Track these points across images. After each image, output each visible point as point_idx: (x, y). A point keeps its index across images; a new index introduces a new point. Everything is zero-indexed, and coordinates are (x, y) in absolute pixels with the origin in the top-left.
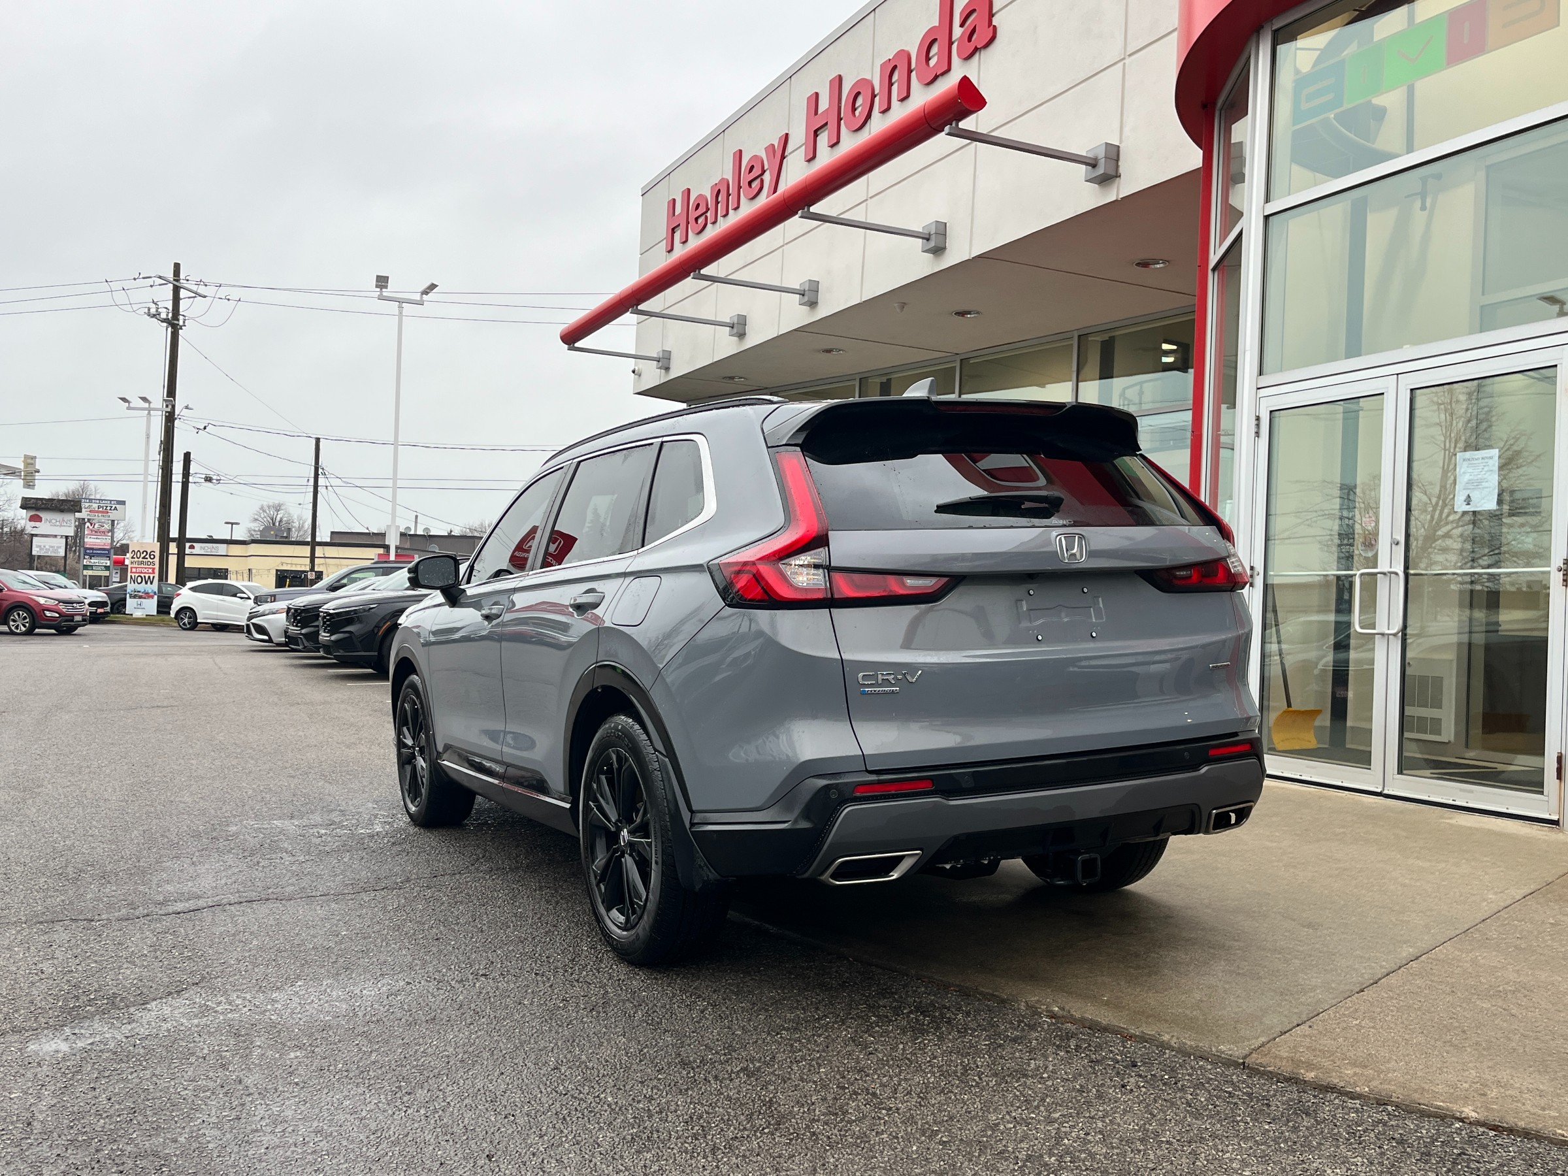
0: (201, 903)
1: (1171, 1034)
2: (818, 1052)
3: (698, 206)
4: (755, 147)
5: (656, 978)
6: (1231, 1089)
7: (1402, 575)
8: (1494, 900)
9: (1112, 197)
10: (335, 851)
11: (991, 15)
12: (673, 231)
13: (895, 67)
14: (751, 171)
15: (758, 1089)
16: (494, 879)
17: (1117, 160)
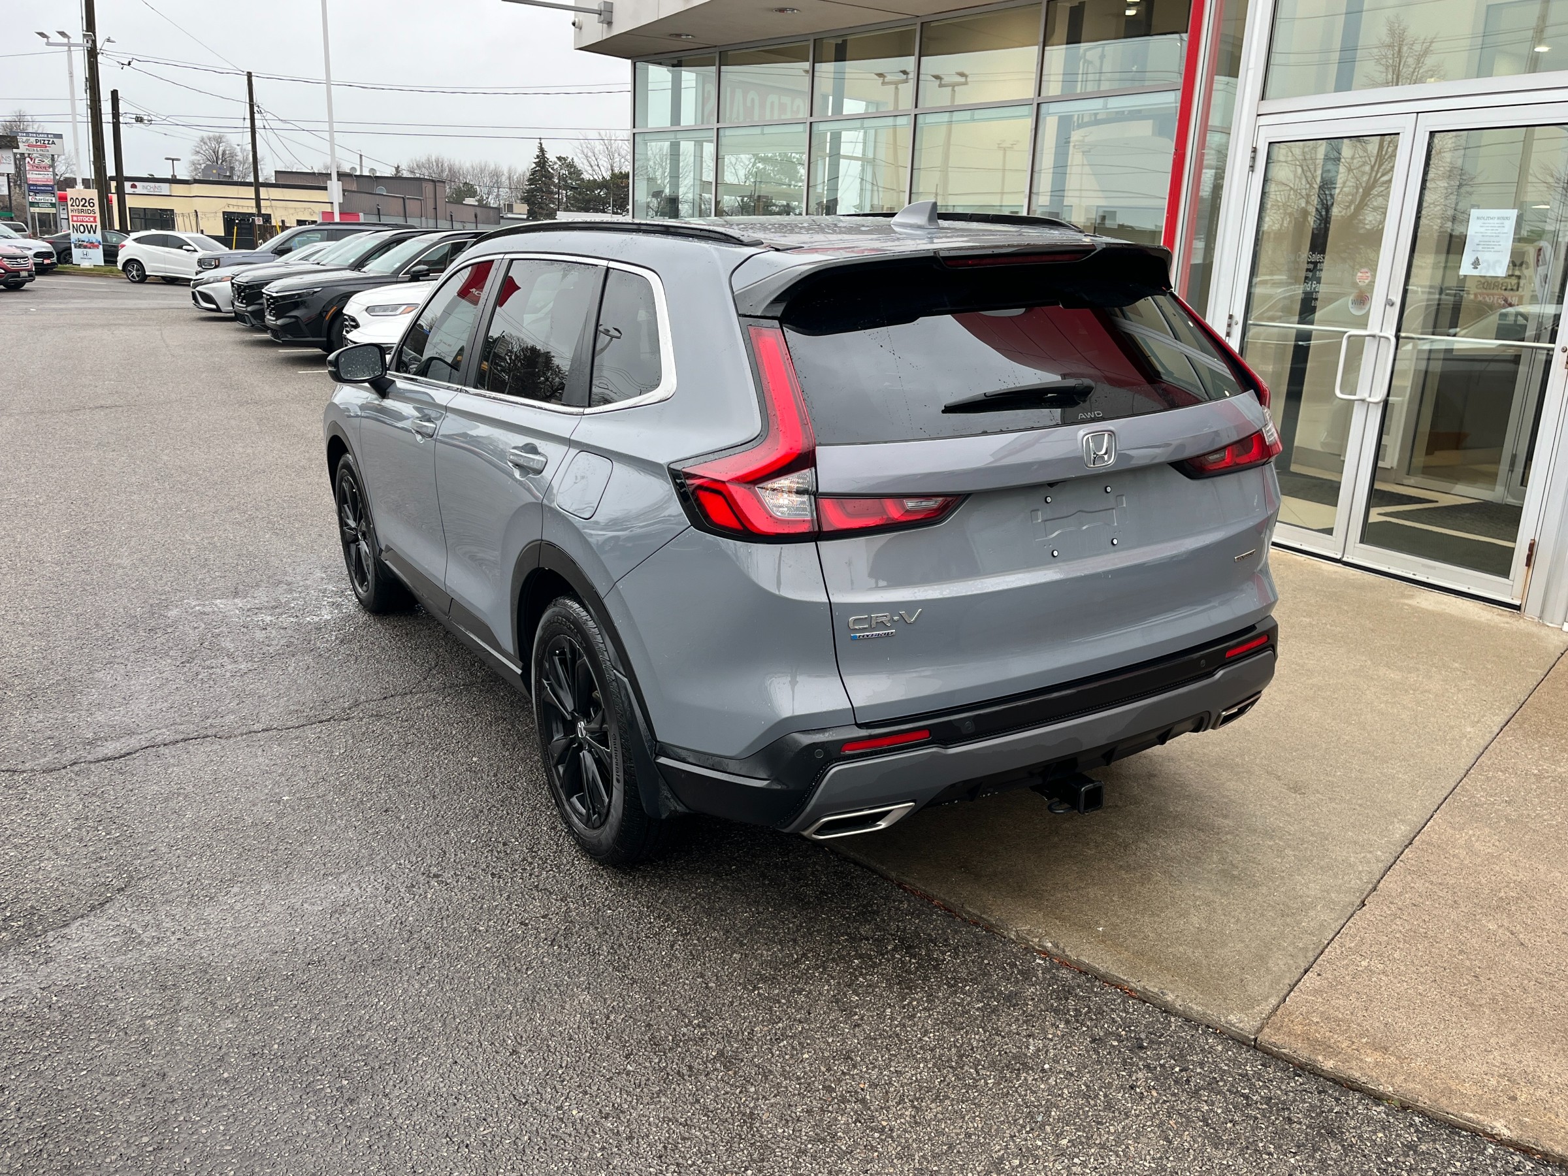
0: (134, 742)
1: (1176, 993)
2: (800, 1022)
5: (621, 884)
6: (1247, 1091)
7: (1393, 340)
8: (1475, 734)
10: (279, 654)
15: (738, 1091)
16: (447, 704)
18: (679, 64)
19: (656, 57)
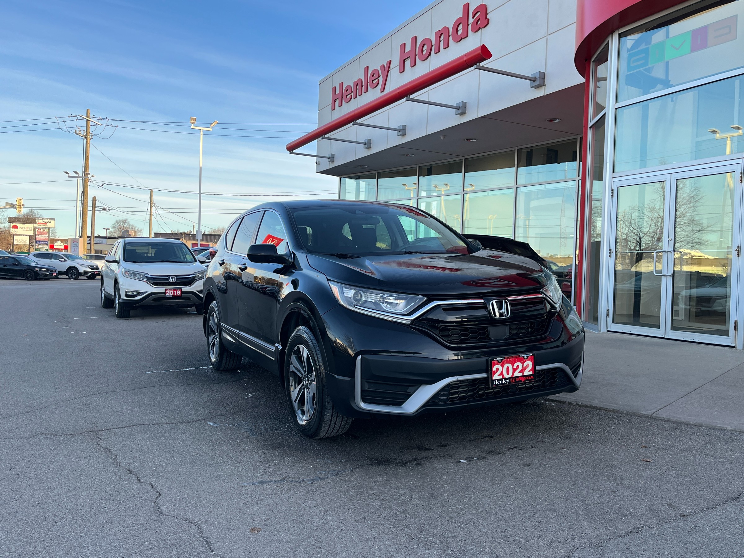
3: (347, 90)
4: (375, 66)
7: (673, 252)
8: (719, 371)
9: (541, 94)
11: (487, 14)
12: (335, 101)
13: (442, 34)
14: (373, 76)
17: (544, 79)
18: (359, 178)
19: (350, 175)
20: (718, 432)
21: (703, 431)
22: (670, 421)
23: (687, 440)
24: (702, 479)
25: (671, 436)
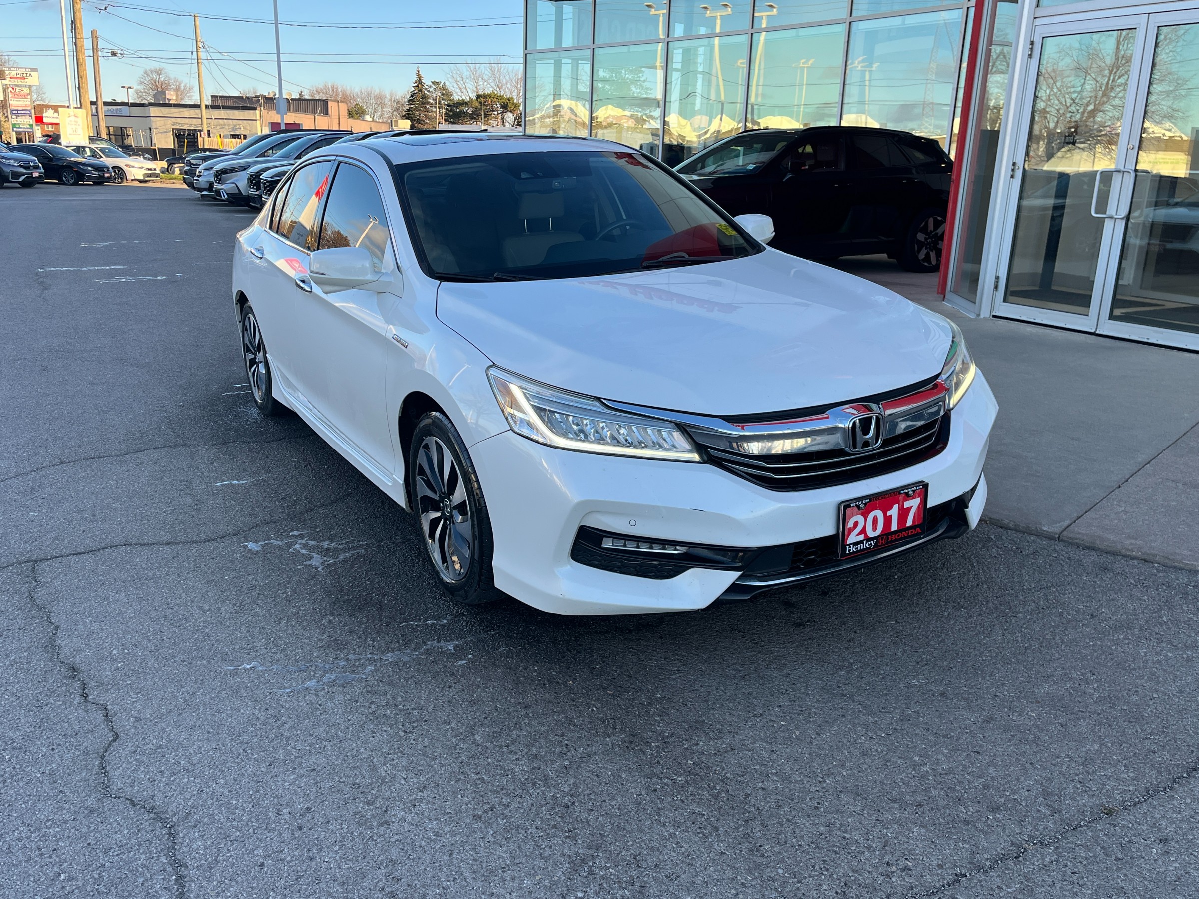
7: (1133, 174)
20: (1183, 579)
21: (1156, 575)
22: (1093, 549)
23: (1122, 600)
24: (1149, 706)
25: (1094, 588)
